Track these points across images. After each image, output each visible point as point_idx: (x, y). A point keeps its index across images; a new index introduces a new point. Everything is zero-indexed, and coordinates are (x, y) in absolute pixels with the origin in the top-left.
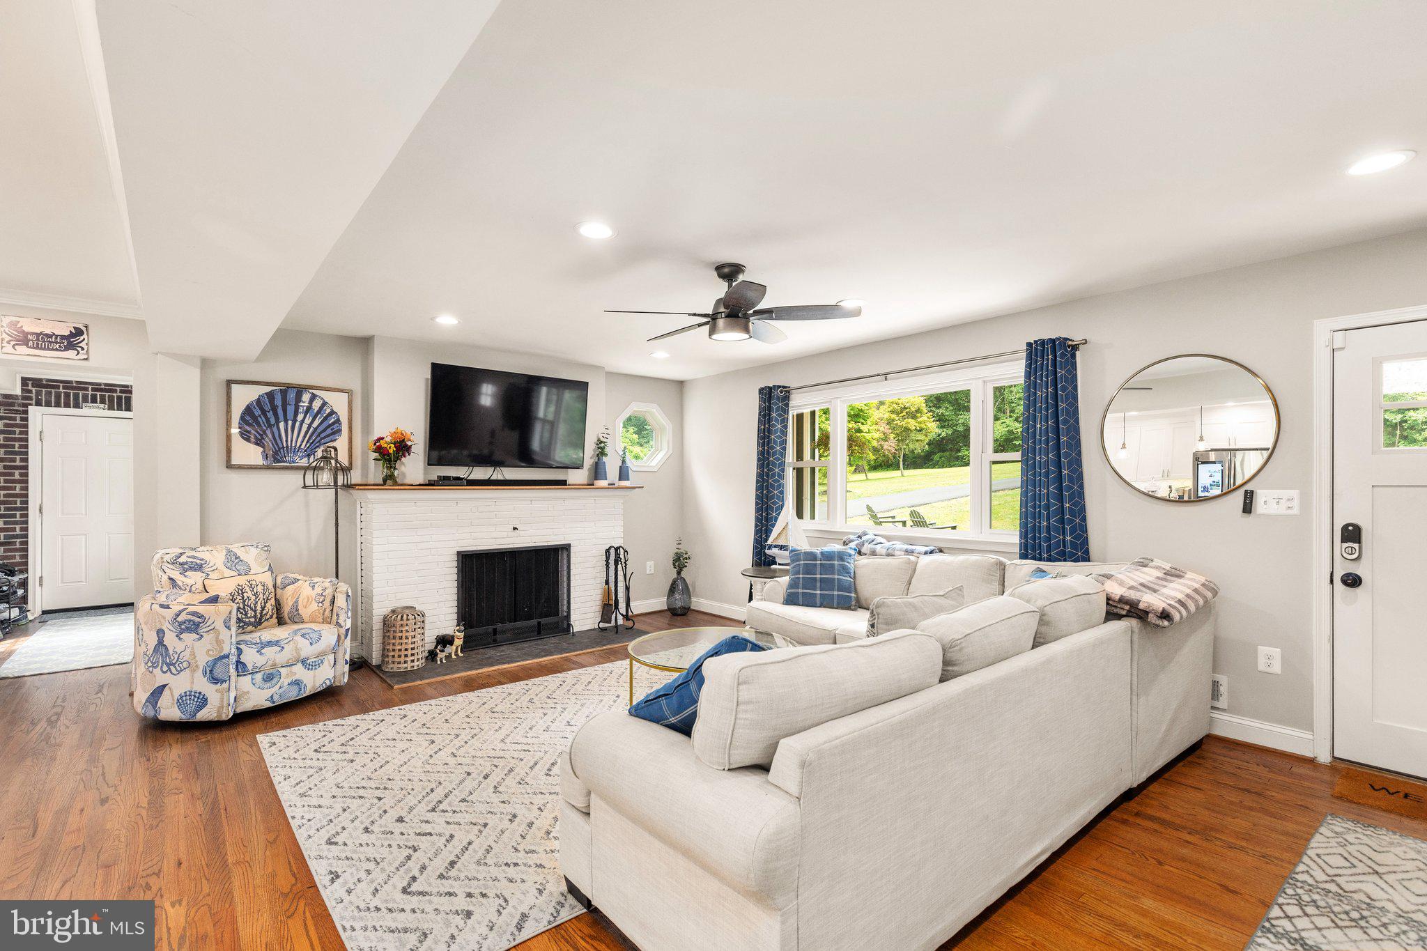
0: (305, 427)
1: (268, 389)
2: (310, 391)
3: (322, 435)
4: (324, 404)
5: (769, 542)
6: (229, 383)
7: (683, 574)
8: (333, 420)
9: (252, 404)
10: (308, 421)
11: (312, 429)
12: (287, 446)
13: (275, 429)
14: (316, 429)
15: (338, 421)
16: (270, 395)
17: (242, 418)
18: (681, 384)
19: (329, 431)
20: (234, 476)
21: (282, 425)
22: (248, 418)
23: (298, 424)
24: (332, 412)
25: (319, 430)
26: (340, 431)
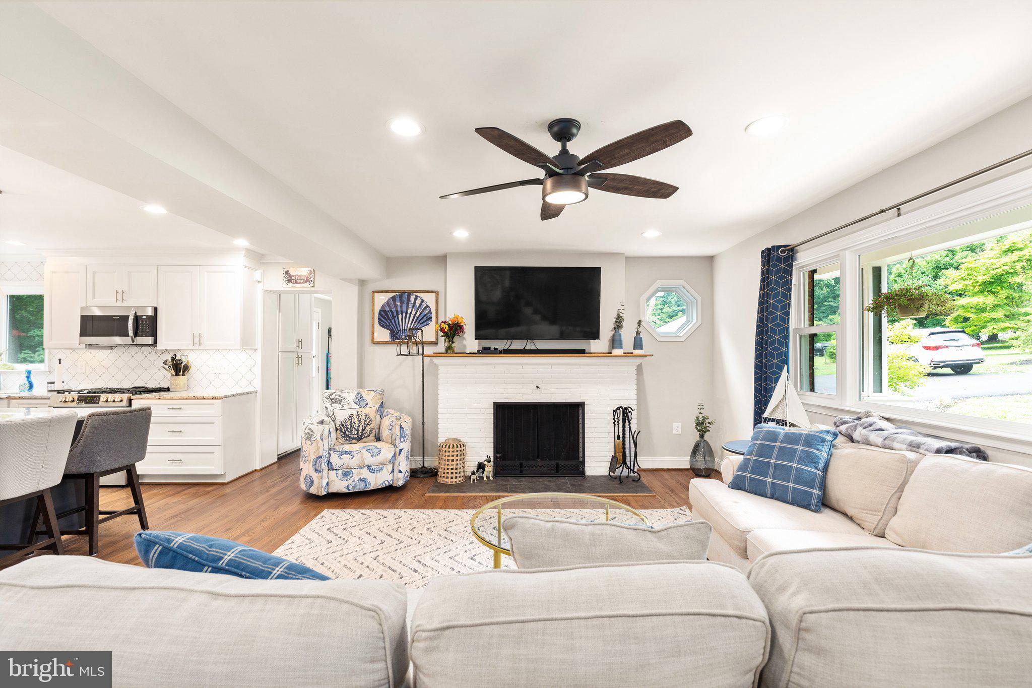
0: (412, 316)
1: (392, 295)
2: (415, 294)
3: (421, 322)
4: (423, 301)
5: (766, 415)
6: (374, 292)
7: (707, 437)
8: (427, 311)
9: (384, 305)
10: (413, 313)
11: (416, 318)
12: (402, 329)
13: (396, 319)
14: (418, 318)
15: (430, 312)
16: (394, 298)
17: (380, 313)
18: (711, 259)
19: (425, 319)
20: (377, 348)
21: (400, 316)
22: (383, 313)
23: (408, 315)
24: (427, 306)
25: (419, 319)
26: (431, 318)
